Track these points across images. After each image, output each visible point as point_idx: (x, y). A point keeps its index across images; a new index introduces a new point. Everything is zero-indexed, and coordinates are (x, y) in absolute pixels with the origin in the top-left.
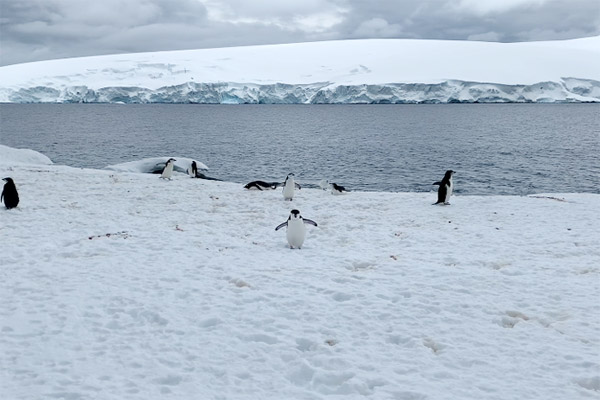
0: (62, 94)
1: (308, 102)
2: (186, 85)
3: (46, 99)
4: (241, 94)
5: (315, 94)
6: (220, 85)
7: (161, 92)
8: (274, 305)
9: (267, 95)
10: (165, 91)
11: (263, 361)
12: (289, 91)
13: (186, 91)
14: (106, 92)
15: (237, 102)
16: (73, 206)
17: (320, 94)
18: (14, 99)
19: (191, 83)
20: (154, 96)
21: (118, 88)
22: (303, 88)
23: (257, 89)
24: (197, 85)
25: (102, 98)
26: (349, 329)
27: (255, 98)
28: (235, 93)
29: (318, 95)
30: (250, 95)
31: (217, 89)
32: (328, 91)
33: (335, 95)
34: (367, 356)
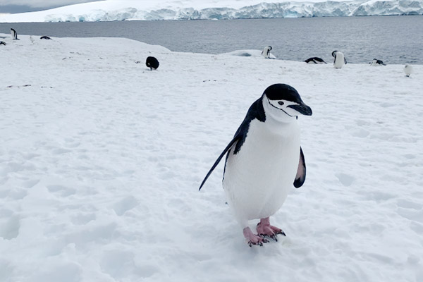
0: (177, 14)
1: (351, 15)
2: (260, 4)
3: (167, 17)
4: (299, 10)
5: (356, 8)
6: (284, 4)
7: (243, 11)
8: (336, 106)
9: (319, 10)
10: (245, 10)
11: (330, 127)
12: (336, 7)
13: (260, 9)
14: (205, 12)
15: (296, 16)
16: (191, 70)
17: (361, 8)
18: (148, 18)
19: (264, 3)
20: (238, 14)
21: (214, 9)
22: (348, 4)
23: (312, 6)
24: (268, 5)
25: (203, 16)
26: (395, 118)
27: (310, 12)
28: (295, 10)
29: (359, 9)
30: (307, 10)
31: (282, 7)
32: (367, 6)
33: (372, 9)
34: (410, 129)
